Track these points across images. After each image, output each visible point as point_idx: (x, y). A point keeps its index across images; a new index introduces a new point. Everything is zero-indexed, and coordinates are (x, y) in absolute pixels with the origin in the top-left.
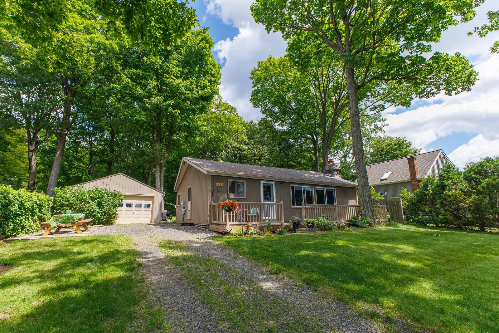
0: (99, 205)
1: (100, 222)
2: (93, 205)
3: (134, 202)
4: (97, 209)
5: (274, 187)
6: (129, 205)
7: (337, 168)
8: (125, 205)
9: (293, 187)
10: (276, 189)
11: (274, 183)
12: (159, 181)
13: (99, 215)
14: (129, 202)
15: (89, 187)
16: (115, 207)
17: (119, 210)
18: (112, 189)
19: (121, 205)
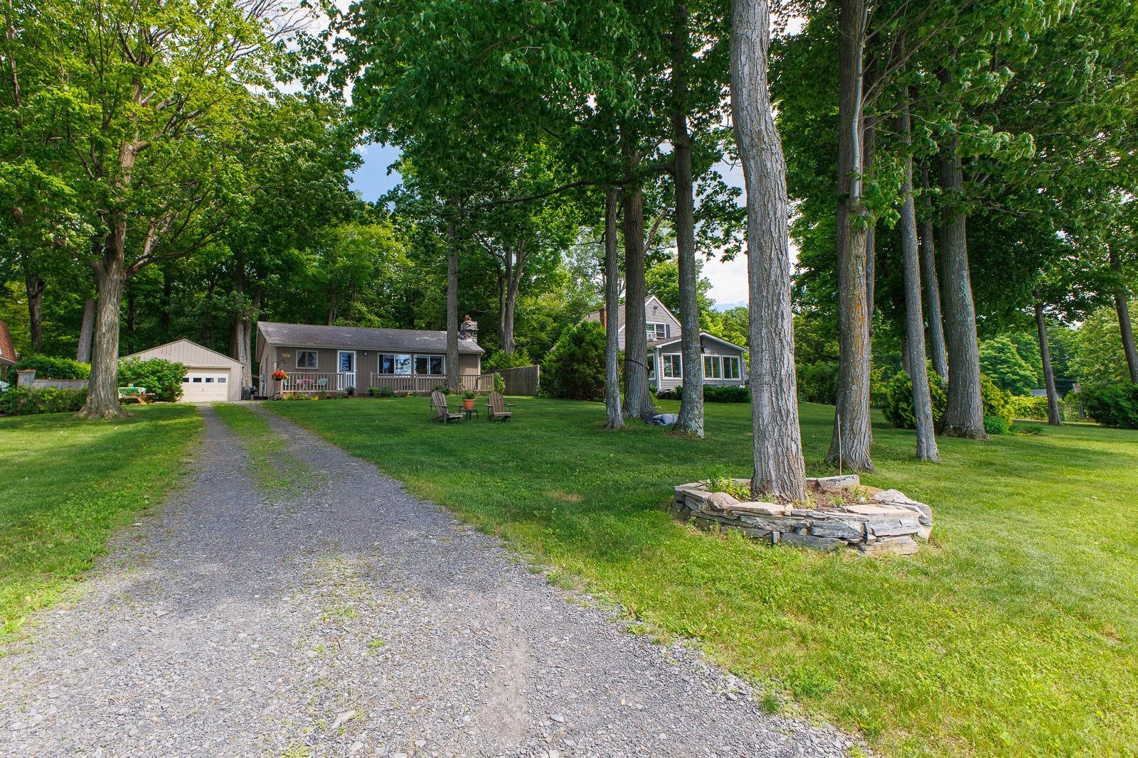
0: (160, 379)
1: (161, 398)
2: (152, 380)
3: (204, 376)
4: (157, 384)
5: (355, 356)
6: (197, 380)
7: (470, 328)
8: (191, 380)
9: (381, 356)
10: (357, 359)
11: (355, 352)
12: (242, 345)
13: (159, 391)
14: (198, 375)
15: (146, 356)
16: (177, 381)
17: (183, 385)
18: (173, 360)
19: (187, 380)
